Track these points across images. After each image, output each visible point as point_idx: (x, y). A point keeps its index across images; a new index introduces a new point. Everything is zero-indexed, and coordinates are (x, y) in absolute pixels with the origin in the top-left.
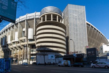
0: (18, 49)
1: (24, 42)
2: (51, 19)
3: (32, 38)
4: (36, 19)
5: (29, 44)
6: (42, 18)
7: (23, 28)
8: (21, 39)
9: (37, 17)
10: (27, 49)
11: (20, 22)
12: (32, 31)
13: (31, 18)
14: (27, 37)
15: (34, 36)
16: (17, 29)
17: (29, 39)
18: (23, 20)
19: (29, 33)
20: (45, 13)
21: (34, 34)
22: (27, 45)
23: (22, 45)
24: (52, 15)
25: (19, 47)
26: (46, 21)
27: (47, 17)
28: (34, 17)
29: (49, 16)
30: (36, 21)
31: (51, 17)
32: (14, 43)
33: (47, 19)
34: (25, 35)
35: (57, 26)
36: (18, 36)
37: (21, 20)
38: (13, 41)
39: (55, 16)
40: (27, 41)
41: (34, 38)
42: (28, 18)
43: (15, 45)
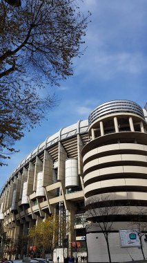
0: (43, 218)
1: (58, 195)
2: (114, 130)
3: (75, 184)
4: (80, 135)
5: (69, 201)
6: (93, 130)
7: (54, 161)
8: (50, 188)
9: (84, 130)
10: (64, 213)
11: (47, 149)
12: (74, 165)
13: (69, 135)
14: (63, 181)
15: (79, 176)
16: (42, 166)
17: (68, 188)
18: (53, 143)
19: (67, 171)
21: (79, 173)
22: (63, 203)
23: (52, 205)
24: (115, 119)
25: (46, 211)
26: (102, 134)
27: (104, 127)
28: (78, 132)
29: (108, 123)
30: (82, 140)
32: (34, 200)
33: (105, 132)
34: (58, 179)
35: (132, 142)
36: (44, 182)
37: (49, 145)
38: (32, 196)
39: (123, 121)
40: (62, 193)
42: (64, 137)
43: (35, 208)
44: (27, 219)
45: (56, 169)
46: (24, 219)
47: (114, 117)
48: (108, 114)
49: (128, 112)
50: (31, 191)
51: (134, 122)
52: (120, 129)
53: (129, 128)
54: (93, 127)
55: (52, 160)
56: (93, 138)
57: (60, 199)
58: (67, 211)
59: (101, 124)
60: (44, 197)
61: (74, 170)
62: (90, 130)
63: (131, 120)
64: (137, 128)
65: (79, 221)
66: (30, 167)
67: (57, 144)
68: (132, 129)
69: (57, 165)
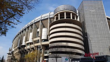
0: (31, 51)
1: (38, 43)
2: (64, 18)
3: (46, 38)
4: (50, 18)
5: (43, 45)
6: (55, 17)
7: (38, 29)
8: (35, 39)
9: (51, 16)
11: (35, 23)
12: (47, 31)
13: (45, 18)
14: (41, 37)
15: (48, 35)
16: (32, 30)
17: (43, 40)
18: (38, 21)
19: (43, 33)
21: (48, 34)
22: (40, 46)
23: (35, 46)
25: (33, 48)
26: (59, 19)
27: (60, 16)
28: (49, 17)
29: (62, 14)
30: (50, 21)
32: (28, 44)
33: (60, 18)
34: (39, 36)
35: (71, 23)
36: (33, 37)
37: (36, 21)
38: (27, 42)
39: (68, 14)
40: (40, 42)
41: (48, 38)
42: (43, 19)
43: (28, 47)
44: (24, 51)
45: (38, 32)
46: (23, 51)
47: (64, 12)
48: (62, 10)
49: (71, 10)
50: (26, 40)
51: (72, 15)
52: (66, 18)
54: (55, 16)
55: (37, 28)
56: (55, 20)
59: (59, 14)
60: (32, 43)
61: (46, 33)
63: (71, 14)
64: (73, 18)
65: (46, 53)
66: (27, 30)
67: (39, 21)
68: (71, 18)
69: (39, 30)
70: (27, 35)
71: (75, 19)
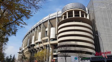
0: (40, 50)
3: (54, 37)
4: (58, 17)
5: (51, 44)
6: (63, 16)
9: (59, 16)
10: (49, 49)
11: (43, 23)
12: (54, 30)
13: (53, 17)
14: (49, 36)
15: (56, 35)
16: (40, 30)
17: (51, 39)
18: (46, 20)
19: (51, 32)
20: (66, 10)
21: (56, 33)
22: (49, 45)
23: (44, 46)
24: (73, 11)
25: (42, 47)
26: (67, 18)
27: (68, 14)
29: (70, 13)
30: (58, 20)
31: (73, 14)
32: (37, 43)
33: (69, 17)
34: (47, 35)
35: (80, 22)
36: (41, 36)
37: (44, 21)
38: (36, 42)
39: (77, 12)
40: (49, 41)
41: (56, 37)
42: (51, 18)
43: (37, 46)
44: (34, 50)
45: (47, 31)
46: (32, 50)
47: (73, 10)
48: (70, 9)
49: (79, 8)
50: (36, 39)
51: (81, 13)
52: (75, 16)
53: (79, 16)
54: (63, 14)
55: (45, 28)
56: (63, 19)
57: (48, 43)
58: (50, 48)
59: (67, 13)
60: (41, 42)
61: (54, 32)
62: (62, 16)
63: (80, 12)
64: (82, 16)
65: (55, 52)
66: (35, 30)
67: (47, 21)
69: (47, 29)
70: (36, 34)
71: (85, 17)
